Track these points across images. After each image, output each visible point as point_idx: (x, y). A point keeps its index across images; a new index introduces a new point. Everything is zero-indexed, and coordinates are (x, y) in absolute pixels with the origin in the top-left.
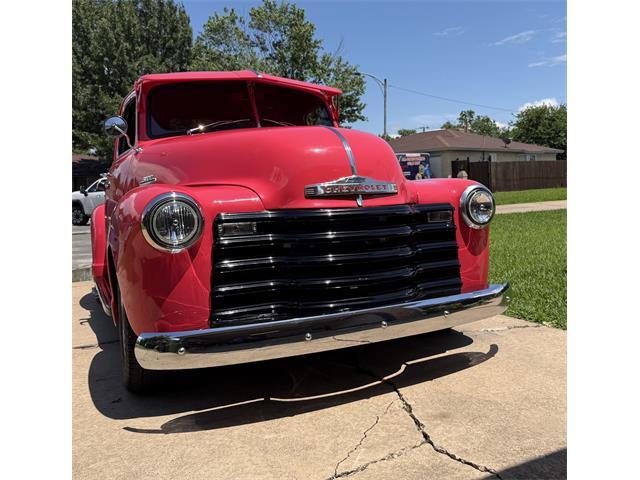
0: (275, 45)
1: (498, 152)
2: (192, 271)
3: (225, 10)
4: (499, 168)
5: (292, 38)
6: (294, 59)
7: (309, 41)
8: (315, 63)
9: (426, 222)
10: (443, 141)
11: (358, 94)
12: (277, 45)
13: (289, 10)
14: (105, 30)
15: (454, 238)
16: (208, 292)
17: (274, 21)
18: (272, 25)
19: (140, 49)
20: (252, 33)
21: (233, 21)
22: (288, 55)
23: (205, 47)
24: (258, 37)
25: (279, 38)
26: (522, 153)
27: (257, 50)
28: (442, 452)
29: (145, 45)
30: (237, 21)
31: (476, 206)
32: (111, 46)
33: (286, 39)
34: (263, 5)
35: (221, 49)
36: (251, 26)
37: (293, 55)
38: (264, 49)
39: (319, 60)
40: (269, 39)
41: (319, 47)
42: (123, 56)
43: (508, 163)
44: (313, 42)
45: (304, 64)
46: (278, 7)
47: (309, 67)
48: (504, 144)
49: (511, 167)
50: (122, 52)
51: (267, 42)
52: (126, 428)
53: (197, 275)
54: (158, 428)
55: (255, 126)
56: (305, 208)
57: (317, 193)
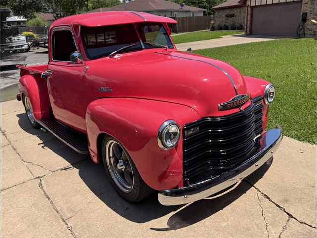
1: (178, 11)
4: (180, 21)
10: (152, 5)
26: (188, 12)
28: (303, 223)
43: (184, 18)
48: (180, 7)
49: (185, 19)
52: (151, 228)
53: (178, 156)
54: (167, 226)
55: (141, 49)
56: (220, 116)
57: (225, 108)
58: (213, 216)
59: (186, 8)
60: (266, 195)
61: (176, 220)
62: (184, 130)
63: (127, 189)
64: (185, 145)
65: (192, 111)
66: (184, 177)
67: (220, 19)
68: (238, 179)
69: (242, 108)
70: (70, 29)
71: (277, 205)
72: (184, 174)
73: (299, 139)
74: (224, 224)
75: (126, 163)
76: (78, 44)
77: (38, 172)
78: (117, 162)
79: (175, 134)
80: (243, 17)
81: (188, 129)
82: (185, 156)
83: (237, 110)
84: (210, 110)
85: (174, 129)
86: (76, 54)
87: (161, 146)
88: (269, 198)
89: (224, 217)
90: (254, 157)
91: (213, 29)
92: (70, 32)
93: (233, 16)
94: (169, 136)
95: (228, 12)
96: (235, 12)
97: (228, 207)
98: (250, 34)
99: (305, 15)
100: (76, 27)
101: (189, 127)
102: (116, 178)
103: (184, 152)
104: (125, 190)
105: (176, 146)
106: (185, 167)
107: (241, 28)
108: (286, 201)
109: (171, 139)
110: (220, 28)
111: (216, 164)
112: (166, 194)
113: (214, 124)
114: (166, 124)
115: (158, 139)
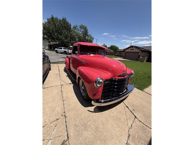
5: (85, 31)
13: (85, 26)
14: (58, 25)
17: (83, 28)
20: (80, 29)
21: (77, 27)
22: (84, 33)
23: (73, 30)
26: (110, 51)
28: (140, 121)
29: (64, 28)
32: (59, 27)
34: (81, 25)
38: (81, 32)
39: (88, 35)
40: (82, 30)
41: (88, 33)
45: (86, 35)
46: (83, 26)
50: (61, 29)
52: (88, 110)
53: (101, 90)
54: (93, 111)
55: (96, 54)
56: (117, 78)
57: (120, 76)
58: (109, 110)
59: (110, 50)
60: (127, 106)
61: (97, 109)
62: (104, 81)
63: (84, 95)
64: (104, 86)
65: (108, 75)
66: (102, 96)
67: (117, 54)
68: (119, 100)
69: (125, 77)
70: (77, 45)
71: (131, 111)
72: (102, 95)
73: (137, 88)
74: (112, 115)
75: (85, 87)
76: (79, 50)
77: (62, 83)
78: (82, 86)
79: (101, 82)
80: (123, 54)
81: (106, 81)
82: (103, 90)
83: (123, 77)
84: (114, 76)
85: (101, 81)
86: (77, 52)
87: (95, 85)
88: (128, 108)
89: (113, 112)
90: (125, 94)
91: (115, 56)
92: (77, 46)
93: (121, 53)
94: (99, 83)
95: (120, 52)
96: (121, 52)
97: (114, 108)
98: (124, 58)
99: (139, 55)
100: (79, 45)
101: (107, 80)
102: (82, 91)
103: (103, 89)
104: (83, 95)
105: (101, 86)
106: (103, 93)
107: (122, 56)
108: (134, 110)
109: (99, 84)
110: (117, 56)
111: (113, 94)
112: (94, 101)
113: (115, 81)
114: (99, 78)
115: (95, 83)
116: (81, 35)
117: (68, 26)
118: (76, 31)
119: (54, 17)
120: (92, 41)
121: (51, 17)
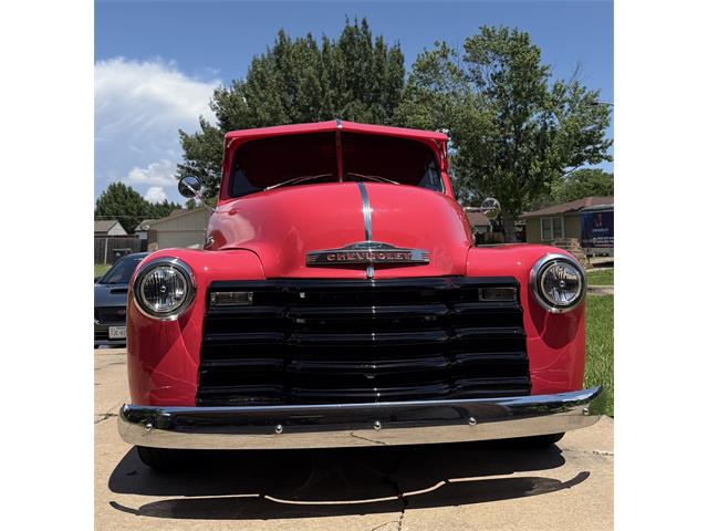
0: (494, 78)
2: (181, 341)
3: (437, 44)
5: (514, 68)
6: (516, 93)
7: (536, 68)
8: (542, 95)
9: (476, 300)
11: (601, 128)
12: (497, 77)
13: (510, 36)
14: (310, 79)
15: (520, 323)
16: (197, 366)
17: (493, 50)
18: (490, 54)
19: (346, 95)
20: (466, 68)
21: (444, 56)
22: (508, 88)
23: (415, 89)
24: (473, 72)
25: (499, 69)
27: (472, 85)
29: (351, 91)
30: (449, 55)
31: (553, 282)
32: (317, 94)
33: (507, 69)
34: (480, 33)
35: (433, 87)
36: (466, 60)
37: (515, 87)
38: (480, 83)
39: (549, 90)
40: (486, 72)
41: (546, 75)
42: (328, 104)
44: (539, 69)
45: (528, 97)
46: (497, 33)
47: (536, 99)
50: (327, 100)
51: (484, 76)
52: (112, 502)
53: (186, 347)
54: (136, 508)
57: (321, 262)
116: (488, 112)
117: (380, 69)
118: (443, 88)
119: (293, 41)
120: (591, 138)
121: (272, 47)
